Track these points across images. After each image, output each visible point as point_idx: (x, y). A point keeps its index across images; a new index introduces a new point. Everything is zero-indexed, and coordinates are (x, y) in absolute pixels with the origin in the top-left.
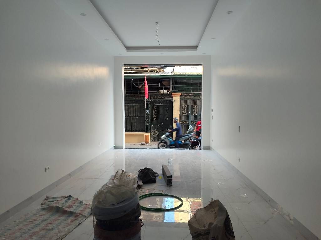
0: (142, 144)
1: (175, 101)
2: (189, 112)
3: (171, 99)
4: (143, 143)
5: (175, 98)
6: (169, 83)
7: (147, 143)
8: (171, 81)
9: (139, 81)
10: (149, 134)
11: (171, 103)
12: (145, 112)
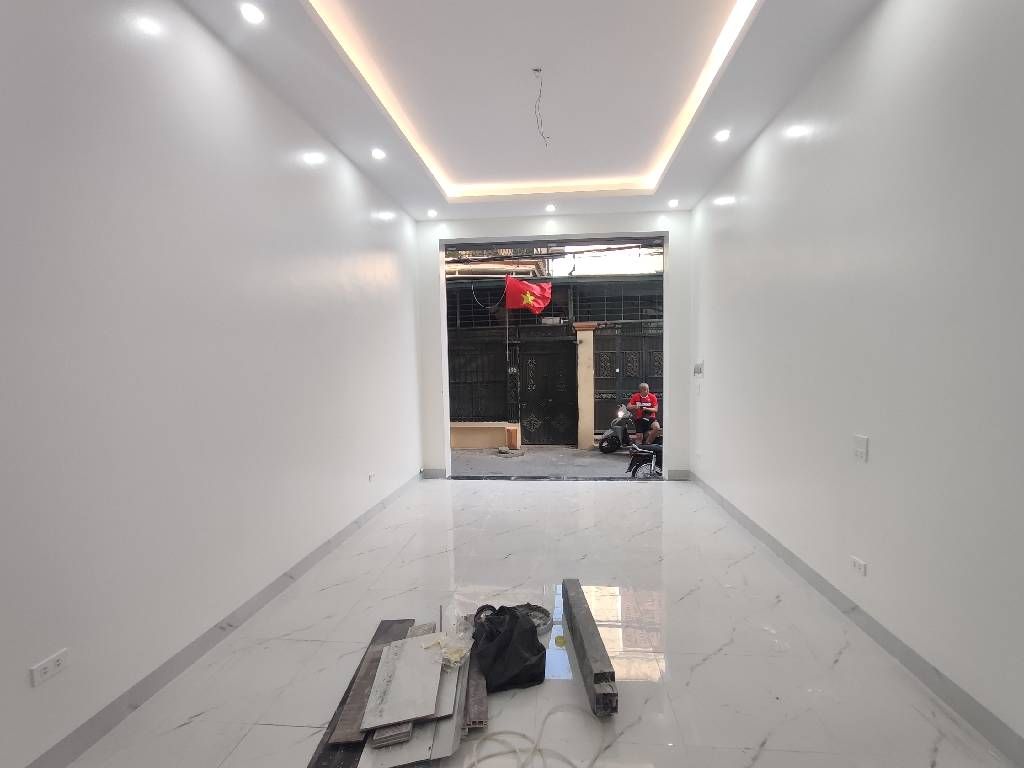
0: (501, 452)
1: (581, 342)
2: (618, 370)
3: (571, 337)
4: (504, 449)
5: (580, 335)
6: (567, 298)
7: (513, 447)
8: (570, 292)
9: (491, 295)
10: (516, 427)
11: (572, 348)
12: (507, 372)
